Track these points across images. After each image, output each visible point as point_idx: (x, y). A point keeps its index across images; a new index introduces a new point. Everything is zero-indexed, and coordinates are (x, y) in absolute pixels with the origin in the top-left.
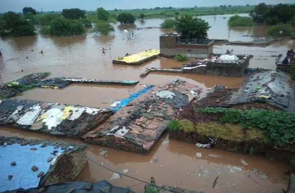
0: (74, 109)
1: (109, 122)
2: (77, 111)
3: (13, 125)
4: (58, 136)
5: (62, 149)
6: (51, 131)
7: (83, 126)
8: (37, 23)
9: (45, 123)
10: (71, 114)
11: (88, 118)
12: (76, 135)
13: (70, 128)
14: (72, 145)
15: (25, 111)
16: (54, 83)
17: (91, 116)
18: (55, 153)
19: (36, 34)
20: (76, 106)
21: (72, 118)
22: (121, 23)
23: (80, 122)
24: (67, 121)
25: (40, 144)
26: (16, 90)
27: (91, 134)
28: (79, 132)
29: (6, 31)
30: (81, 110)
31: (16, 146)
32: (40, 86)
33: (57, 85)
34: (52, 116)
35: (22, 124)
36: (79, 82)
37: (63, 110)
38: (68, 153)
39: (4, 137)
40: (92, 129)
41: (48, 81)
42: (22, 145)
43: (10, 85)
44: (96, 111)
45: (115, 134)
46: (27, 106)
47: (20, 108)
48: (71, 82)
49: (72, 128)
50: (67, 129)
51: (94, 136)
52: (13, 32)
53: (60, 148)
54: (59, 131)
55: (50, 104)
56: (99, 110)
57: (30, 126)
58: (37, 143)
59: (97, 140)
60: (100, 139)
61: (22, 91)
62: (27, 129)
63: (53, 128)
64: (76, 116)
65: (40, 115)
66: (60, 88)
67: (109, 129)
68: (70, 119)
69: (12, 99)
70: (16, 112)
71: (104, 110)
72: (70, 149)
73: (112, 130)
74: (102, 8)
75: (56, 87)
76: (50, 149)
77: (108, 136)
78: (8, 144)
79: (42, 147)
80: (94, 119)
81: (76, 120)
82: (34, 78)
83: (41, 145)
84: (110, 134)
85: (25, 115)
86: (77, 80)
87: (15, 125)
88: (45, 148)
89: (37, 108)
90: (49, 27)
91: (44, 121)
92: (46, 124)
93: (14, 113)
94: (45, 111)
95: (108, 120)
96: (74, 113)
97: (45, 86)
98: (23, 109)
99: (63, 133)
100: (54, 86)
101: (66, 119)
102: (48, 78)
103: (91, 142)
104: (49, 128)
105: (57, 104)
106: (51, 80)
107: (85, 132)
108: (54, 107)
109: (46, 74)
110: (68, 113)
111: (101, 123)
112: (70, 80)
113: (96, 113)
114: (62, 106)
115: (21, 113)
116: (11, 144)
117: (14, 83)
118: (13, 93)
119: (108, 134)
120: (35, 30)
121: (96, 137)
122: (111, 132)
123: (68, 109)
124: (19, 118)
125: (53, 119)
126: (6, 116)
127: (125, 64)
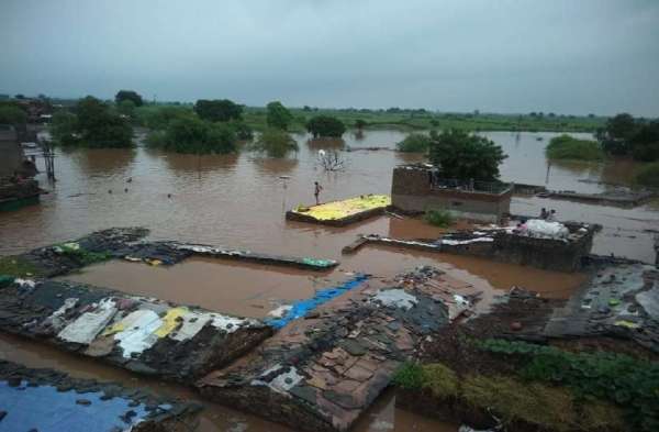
0: (187, 315)
1: (260, 354)
2: (193, 321)
3: (48, 341)
5: (147, 409)
6: (130, 361)
7: (202, 357)
8: (140, 124)
9: (119, 341)
10: (179, 328)
11: (215, 340)
12: (184, 377)
13: (172, 358)
14: (169, 402)
15: (81, 311)
16: (154, 254)
17: (223, 333)
18: (128, 417)
19: (135, 146)
20: (192, 308)
21: (180, 337)
22: (315, 135)
23: (197, 348)
24: (167, 342)
25: (98, 390)
26: (73, 261)
27: (217, 379)
28: (191, 372)
29: (74, 135)
30: (203, 319)
31: (48, 389)
32: (122, 258)
33: (160, 257)
34: (137, 328)
35: (70, 339)
36: (207, 255)
37: (162, 315)
38: (158, 419)
39: (23, 367)
40: (220, 367)
41: (141, 246)
42: (59, 390)
43: (59, 250)
44: (236, 323)
45: (270, 385)
46: (87, 300)
47: (70, 303)
48: (190, 254)
49: (177, 359)
50: (164, 360)
51: (222, 384)
52: (87, 138)
53: (143, 405)
54: (147, 364)
55: (138, 299)
56: (240, 322)
57: (84, 346)
58: (93, 388)
59: (228, 394)
60: (236, 394)
61: (82, 265)
62: (77, 352)
63: (134, 355)
64: (189, 331)
65: (111, 321)
66: (166, 264)
67: (258, 370)
68: (176, 338)
69: (58, 280)
70: (62, 310)
71: (253, 323)
72: (164, 411)
73: (266, 373)
74: (278, 104)
75: (156, 262)
76: (120, 405)
77: (254, 386)
78: (29, 385)
79: (103, 399)
80: (228, 343)
81: (187, 342)
82: (114, 239)
83: (102, 394)
84: (259, 382)
85: (80, 319)
86: (204, 250)
87: (53, 341)
88: (108, 401)
89: (108, 306)
90: (163, 133)
91: (117, 337)
92: (122, 345)
93: (55, 313)
94: (124, 316)
95: (260, 348)
96: (186, 324)
97: (133, 257)
98: (77, 306)
99: (153, 370)
100: (153, 259)
101: (167, 336)
102: (145, 240)
103: (212, 396)
104: (126, 354)
105: (153, 300)
106: (148, 245)
107: (203, 371)
108: (146, 308)
109: (141, 232)
110: (173, 324)
111: (243, 353)
112: (189, 247)
113: (235, 328)
114: (163, 307)
115: (72, 312)
116: (36, 385)
117: (70, 245)
118: (63, 267)
119: (254, 383)
120: (136, 137)
121: (226, 387)
122: (263, 379)
123: (174, 313)
124: (64, 326)
125: (137, 334)
126: (38, 319)
127: (312, 221)
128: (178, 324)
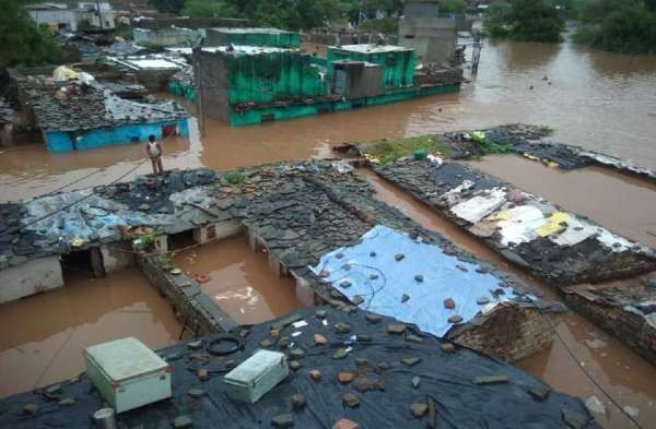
0: (573, 222)
1: (642, 283)
2: (578, 229)
3: (441, 211)
4: (513, 265)
5: (514, 293)
6: (506, 248)
7: (579, 266)
8: (574, 16)
9: (500, 228)
10: (560, 232)
11: (596, 254)
12: (553, 278)
13: (546, 258)
14: (536, 294)
15: (475, 193)
16: (553, 155)
17: (607, 251)
18: (498, 293)
19: (562, 41)
20: (579, 217)
21: (560, 241)
23: (574, 256)
24: (546, 242)
25: (475, 263)
26: (476, 148)
27: (586, 291)
28: (561, 276)
29: (505, 27)
30: (589, 231)
31: (435, 250)
32: (521, 153)
33: (556, 159)
34: (520, 221)
35: (459, 215)
36: (611, 167)
37: (548, 215)
38: (522, 305)
39: (421, 227)
40: (593, 283)
41: (542, 146)
42: (444, 252)
43: (467, 136)
44: (625, 245)
45: (646, 317)
46: (481, 185)
47: (467, 184)
48: (592, 163)
49: (550, 260)
50: (539, 257)
51: (592, 298)
52: (517, 30)
53: (511, 289)
54: (522, 256)
55: (527, 195)
56: (631, 245)
57: (470, 224)
58: (472, 260)
59: (596, 309)
60: (603, 311)
61: (483, 154)
62: (462, 227)
63: (510, 244)
64: (570, 238)
65: (498, 209)
66: (563, 168)
67: (637, 298)
68: (555, 241)
69: (462, 163)
70: (458, 189)
71: (645, 250)
72: (531, 301)
73: (646, 304)
75: (552, 164)
76: (492, 282)
77: (627, 312)
78: (423, 241)
79: (477, 271)
80: (609, 261)
81: (566, 248)
82: (518, 134)
83: (477, 267)
84: (634, 310)
85: (471, 201)
86: (608, 162)
87: (446, 212)
88: (482, 275)
89: (498, 195)
90: (598, 27)
91: (499, 224)
92: (502, 232)
93: (453, 191)
94: (511, 207)
95: (644, 278)
96: (569, 230)
97: (532, 154)
98: (471, 188)
99: (526, 264)
100: (550, 160)
101: (546, 237)
102: (546, 140)
103: (579, 306)
104: (505, 242)
105: (541, 199)
106: (549, 146)
107: (574, 280)
108: (532, 204)
109: (545, 132)
110: (557, 227)
111: (622, 277)
112: (592, 155)
113: (622, 249)
114: (551, 208)
115: (466, 193)
116: (427, 243)
117: (477, 134)
118: (467, 153)
119: (628, 308)
120: (565, 31)
121: (595, 302)
122: (639, 308)
123: (559, 217)
124: (457, 203)
125: (519, 226)
126: (438, 191)
128: (561, 228)
